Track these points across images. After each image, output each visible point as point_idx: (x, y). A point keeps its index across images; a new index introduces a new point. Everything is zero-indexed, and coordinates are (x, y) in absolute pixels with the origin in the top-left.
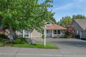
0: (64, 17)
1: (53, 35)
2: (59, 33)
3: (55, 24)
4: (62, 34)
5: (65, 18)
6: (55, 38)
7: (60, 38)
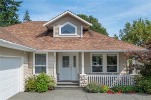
0: (132, 24)
1: (85, 77)
2: (112, 69)
3: (95, 34)
4: (124, 72)
5: (134, 26)
6: (93, 92)
7: (115, 90)
